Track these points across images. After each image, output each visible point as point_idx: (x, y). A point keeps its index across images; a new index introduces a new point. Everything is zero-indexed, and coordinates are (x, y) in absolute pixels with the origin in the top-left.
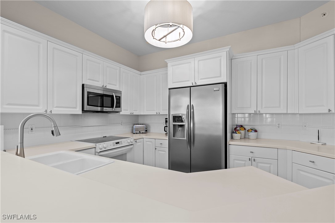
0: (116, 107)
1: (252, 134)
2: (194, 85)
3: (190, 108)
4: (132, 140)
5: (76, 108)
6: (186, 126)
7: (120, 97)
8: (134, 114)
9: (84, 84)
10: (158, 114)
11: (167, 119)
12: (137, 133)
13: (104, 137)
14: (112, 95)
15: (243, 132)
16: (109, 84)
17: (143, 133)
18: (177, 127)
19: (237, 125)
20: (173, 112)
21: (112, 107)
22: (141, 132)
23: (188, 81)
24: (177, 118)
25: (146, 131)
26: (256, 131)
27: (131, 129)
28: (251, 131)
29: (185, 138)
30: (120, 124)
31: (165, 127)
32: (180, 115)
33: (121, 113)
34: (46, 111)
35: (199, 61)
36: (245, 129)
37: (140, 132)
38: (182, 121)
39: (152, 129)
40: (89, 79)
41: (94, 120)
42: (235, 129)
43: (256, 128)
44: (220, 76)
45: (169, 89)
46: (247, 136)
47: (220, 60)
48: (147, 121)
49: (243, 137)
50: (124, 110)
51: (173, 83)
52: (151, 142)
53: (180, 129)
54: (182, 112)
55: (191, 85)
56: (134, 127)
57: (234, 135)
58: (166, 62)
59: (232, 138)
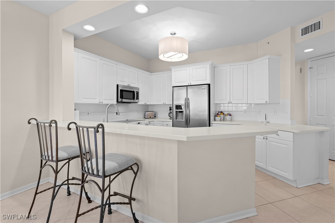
0: (136, 99)
1: (228, 117)
2: (190, 85)
3: (187, 100)
4: (147, 122)
5: (113, 100)
6: (184, 112)
7: (138, 92)
8: (147, 104)
9: (118, 85)
10: (164, 104)
11: (171, 107)
12: (148, 118)
13: (127, 120)
14: (133, 91)
15: (222, 116)
16: (131, 83)
17: (152, 118)
18: (178, 113)
19: (219, 112)
20: (176, 103)
21: (134, 99)
22: (152, 117)
23: (186, 82)
24: (178, 107)
25: (155, 116)
26: (230, 115)
27: (143, 115)
28: (227, 115)
29: (184, 120)
30: (136, 112)
31: (169, 113)
32: (180, 105)
33: (139, 103)
34: (100, 102)
35: (192, 69)
36: (224, 114)
37: (150, 117)
38: (181, 109)
39: (159, 115)
40: (120, 81)
41: (121, 108)
42: (218, 114)
43: (231, 113)
44: (206, 80)
45: (173, 87)
46: (225, 119)
47: (206, 69)
48: (155, 110)
49: (222, 119)
50: (141, 101)
51: (176, 83)
52: (160, 124)
53: (180, 114)
54: (182, 102)
55: (188, 85)
56: (146, 114)
57: (216, 118)
58: (170, 68)
59: (215, 120)
